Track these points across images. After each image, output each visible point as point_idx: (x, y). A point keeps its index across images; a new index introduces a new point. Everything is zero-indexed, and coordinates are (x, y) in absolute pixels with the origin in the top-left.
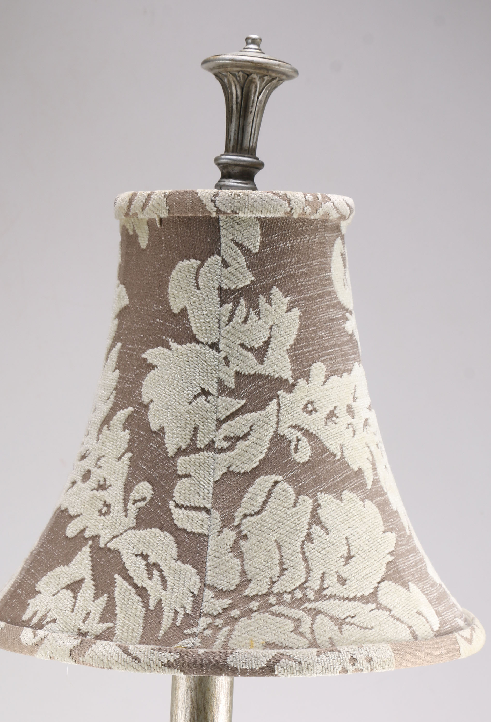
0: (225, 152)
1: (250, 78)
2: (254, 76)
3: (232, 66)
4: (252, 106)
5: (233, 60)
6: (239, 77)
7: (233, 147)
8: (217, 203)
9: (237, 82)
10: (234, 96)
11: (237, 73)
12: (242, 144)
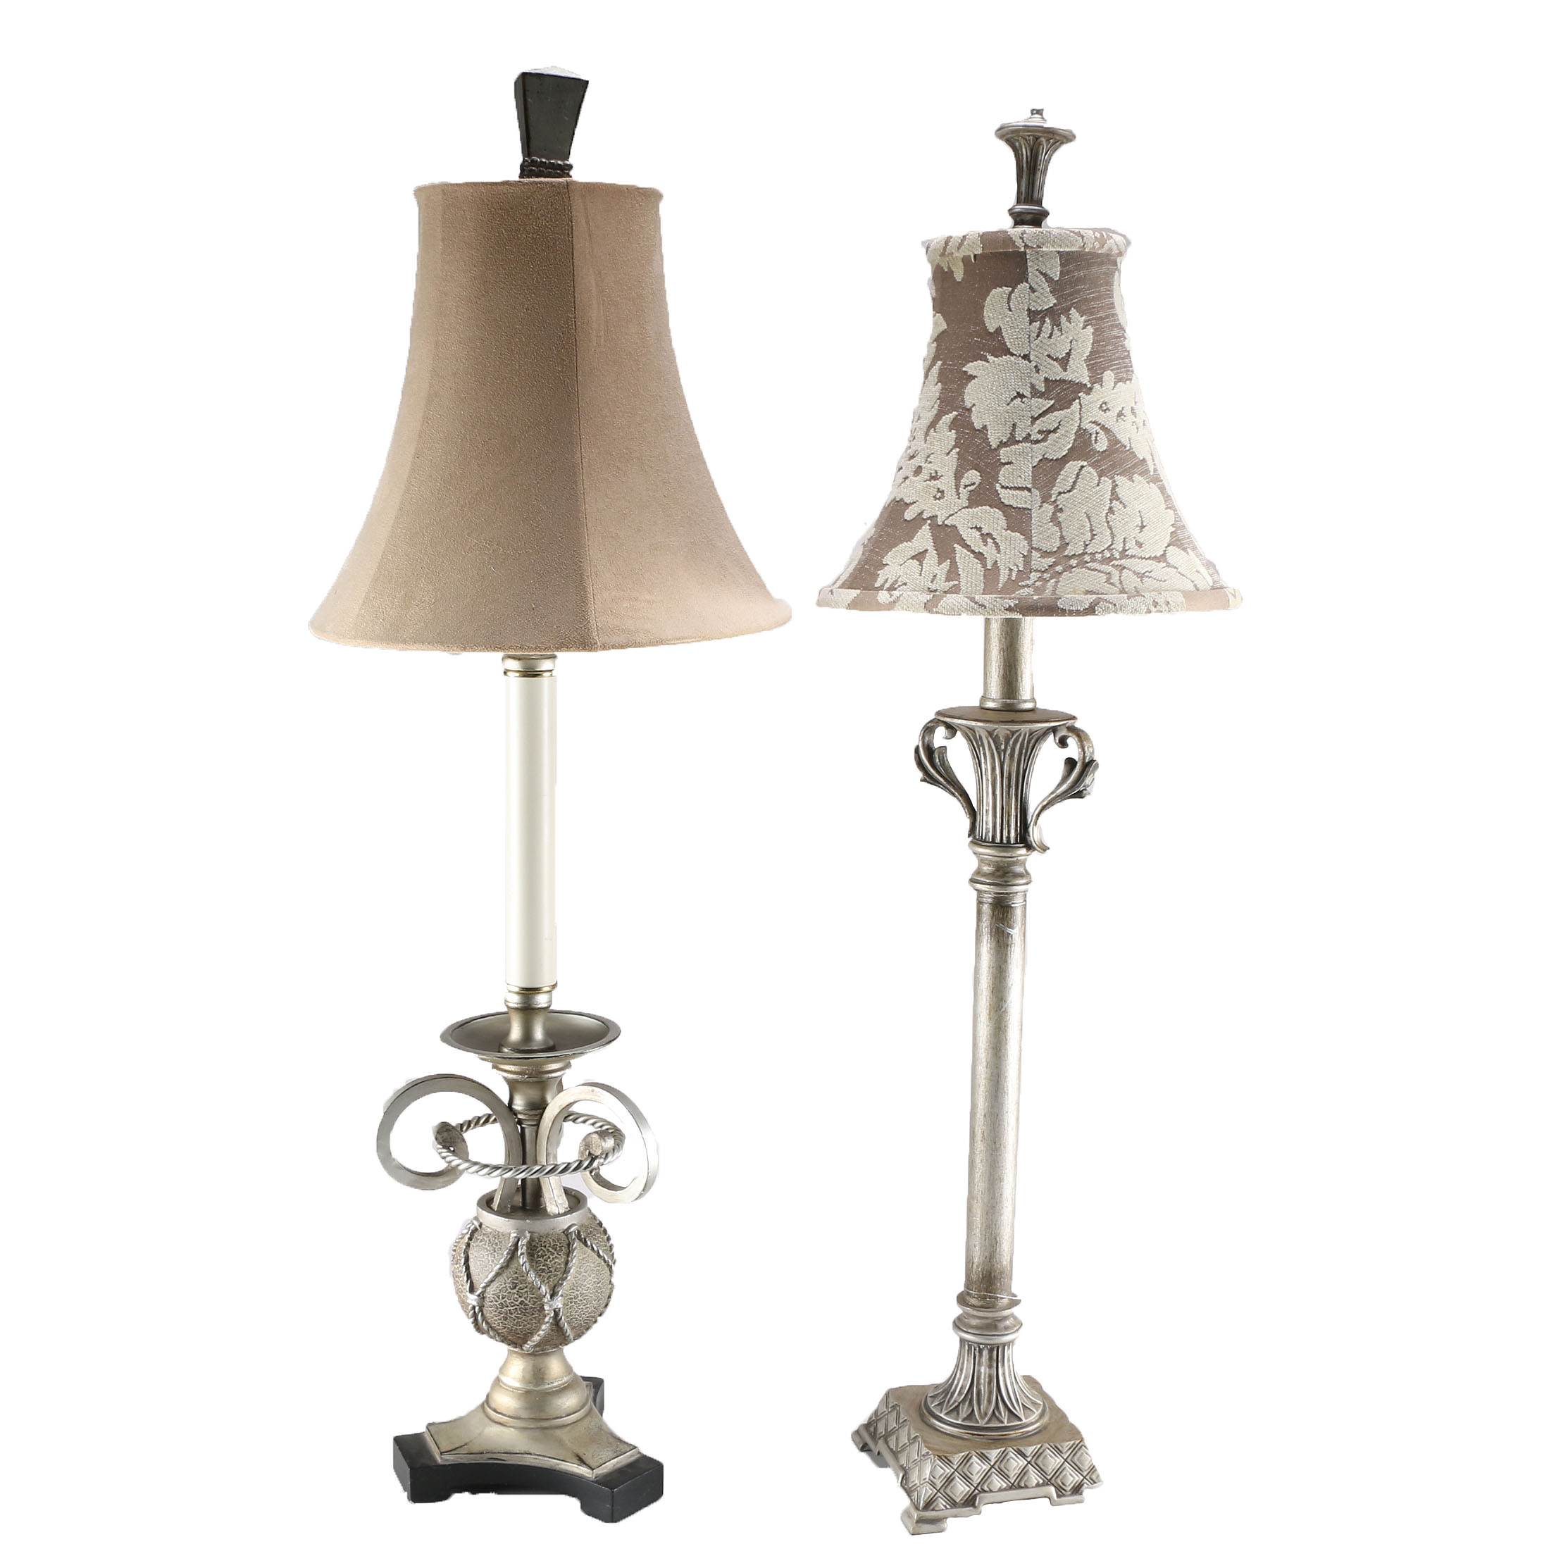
0: (1017, 203)
1: (1039, 141)
2: (1043, 139)
3: (1024, 131)
4: (1040, 165)
5: (1025, 126)
6: (1030, 140)
7: (1025, 198)
8: (1025, 239)
9: (1027, 145)
10: (1025, 156)
11: (1027, 138)
12: (1032, 196)
